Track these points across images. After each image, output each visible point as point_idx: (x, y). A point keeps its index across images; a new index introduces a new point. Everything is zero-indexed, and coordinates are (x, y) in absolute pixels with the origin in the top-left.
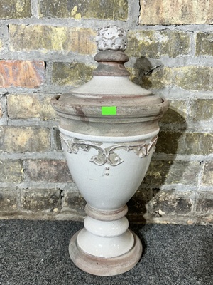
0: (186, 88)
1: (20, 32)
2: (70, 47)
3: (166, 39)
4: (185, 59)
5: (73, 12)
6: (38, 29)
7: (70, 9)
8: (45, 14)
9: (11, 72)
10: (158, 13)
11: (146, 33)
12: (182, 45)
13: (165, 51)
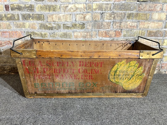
0: (62, 38)
1: (17, 24)
2: (30, 28)
3: (55, 25)
4: (61, 31)
5: (30, 19)
6: (22, 23)
7: (30, 18)
8: (23, 19)
9: (15, 34)
10: (52, 19)
11: (50, 24)
12: (59, 27)
13: (55, 28)
